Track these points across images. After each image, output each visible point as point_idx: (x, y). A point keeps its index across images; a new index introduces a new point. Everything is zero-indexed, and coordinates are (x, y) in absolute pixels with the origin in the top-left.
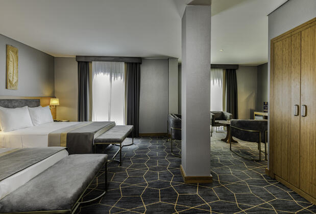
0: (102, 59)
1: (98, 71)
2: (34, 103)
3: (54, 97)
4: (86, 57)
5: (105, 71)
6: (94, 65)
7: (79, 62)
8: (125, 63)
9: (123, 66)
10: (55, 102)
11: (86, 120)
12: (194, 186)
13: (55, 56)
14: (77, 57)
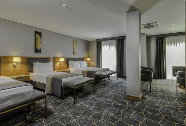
0: (106, 39)
1: (104, 45)
2: (82, 60)
3: (89, 57)
4: (99, 39)
5: (107, 45)
6: (103, 42)
7: (97, 42)
8: (116, 40)
9: (115, 42)
10: (89, 59)
11: (99, 67)
12: (128, 99)
13: (89, 41)
14: (96, 40)
